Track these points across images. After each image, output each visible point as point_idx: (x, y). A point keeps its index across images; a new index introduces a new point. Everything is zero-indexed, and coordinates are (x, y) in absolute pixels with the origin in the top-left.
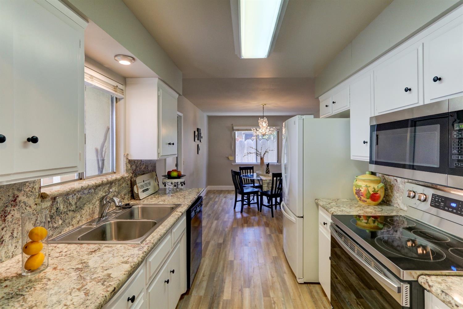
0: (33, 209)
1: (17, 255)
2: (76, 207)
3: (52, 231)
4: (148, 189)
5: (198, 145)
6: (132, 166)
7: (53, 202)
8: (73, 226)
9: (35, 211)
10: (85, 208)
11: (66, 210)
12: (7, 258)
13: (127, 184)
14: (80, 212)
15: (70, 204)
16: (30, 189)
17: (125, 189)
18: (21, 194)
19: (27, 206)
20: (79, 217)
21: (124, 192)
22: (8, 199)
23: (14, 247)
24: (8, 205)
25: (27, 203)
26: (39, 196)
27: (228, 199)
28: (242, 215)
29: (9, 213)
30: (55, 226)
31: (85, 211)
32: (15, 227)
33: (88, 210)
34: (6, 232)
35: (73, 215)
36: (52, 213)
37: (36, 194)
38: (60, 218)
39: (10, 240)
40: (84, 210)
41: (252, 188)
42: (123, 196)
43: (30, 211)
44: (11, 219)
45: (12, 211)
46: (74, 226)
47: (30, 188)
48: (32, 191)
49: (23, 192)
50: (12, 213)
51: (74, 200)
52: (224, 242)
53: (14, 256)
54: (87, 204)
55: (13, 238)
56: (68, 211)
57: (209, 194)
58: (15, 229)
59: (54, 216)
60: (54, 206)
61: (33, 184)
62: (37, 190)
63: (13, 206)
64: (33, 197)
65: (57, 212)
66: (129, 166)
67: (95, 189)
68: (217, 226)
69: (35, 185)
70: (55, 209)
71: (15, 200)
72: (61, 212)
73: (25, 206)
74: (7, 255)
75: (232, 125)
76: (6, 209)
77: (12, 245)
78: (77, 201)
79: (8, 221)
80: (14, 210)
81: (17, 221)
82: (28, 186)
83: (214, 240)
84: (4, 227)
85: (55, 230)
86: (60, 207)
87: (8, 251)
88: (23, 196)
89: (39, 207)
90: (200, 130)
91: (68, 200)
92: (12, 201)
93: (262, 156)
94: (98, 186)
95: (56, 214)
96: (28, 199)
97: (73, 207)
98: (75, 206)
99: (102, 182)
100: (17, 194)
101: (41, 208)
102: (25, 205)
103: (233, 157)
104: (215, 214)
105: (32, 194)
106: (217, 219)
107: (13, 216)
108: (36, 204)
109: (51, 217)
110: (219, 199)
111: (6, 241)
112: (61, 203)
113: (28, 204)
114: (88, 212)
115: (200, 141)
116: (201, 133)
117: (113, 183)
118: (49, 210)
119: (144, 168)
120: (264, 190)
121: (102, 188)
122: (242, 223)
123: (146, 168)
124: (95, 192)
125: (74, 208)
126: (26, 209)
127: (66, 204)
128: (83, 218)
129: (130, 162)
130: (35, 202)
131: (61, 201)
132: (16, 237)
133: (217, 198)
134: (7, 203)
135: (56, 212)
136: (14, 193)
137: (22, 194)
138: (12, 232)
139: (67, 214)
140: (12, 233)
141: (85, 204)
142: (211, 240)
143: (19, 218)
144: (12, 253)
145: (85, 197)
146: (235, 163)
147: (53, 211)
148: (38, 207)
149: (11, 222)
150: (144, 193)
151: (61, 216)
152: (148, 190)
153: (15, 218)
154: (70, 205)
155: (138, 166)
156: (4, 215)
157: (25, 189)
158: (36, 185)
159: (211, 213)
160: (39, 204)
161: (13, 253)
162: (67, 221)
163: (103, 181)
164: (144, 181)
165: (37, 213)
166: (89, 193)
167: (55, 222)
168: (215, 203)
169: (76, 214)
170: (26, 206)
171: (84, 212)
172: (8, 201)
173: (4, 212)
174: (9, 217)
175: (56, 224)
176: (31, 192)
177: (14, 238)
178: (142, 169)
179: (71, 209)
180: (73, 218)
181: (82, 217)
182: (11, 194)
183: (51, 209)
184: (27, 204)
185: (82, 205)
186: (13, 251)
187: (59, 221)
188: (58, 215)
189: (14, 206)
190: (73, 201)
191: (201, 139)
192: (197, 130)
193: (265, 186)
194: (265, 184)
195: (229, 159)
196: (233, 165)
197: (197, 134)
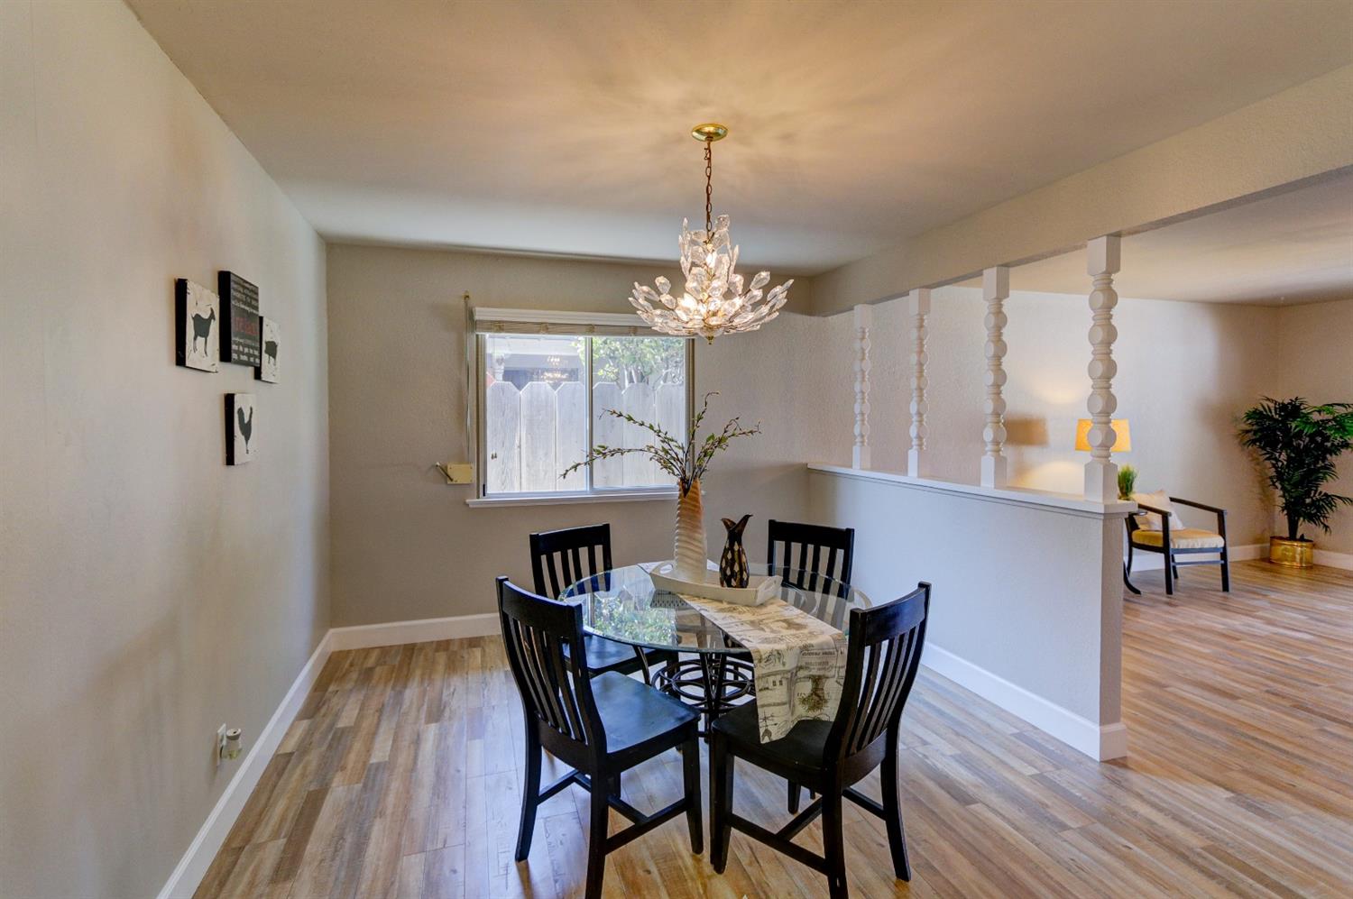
5: (229, 400)
90: (251, 292)
103: (473, 468)
115: (258, 375)
116: (261, 319)
120: (767, 732)
146: (482, 499)
168: (372, 783)
191: (265, 356)
192: (213, 282)
193: (775, 705)
194: (771, 686)
195: (452, 480)
196: (471, 506)
197: (212, 316)
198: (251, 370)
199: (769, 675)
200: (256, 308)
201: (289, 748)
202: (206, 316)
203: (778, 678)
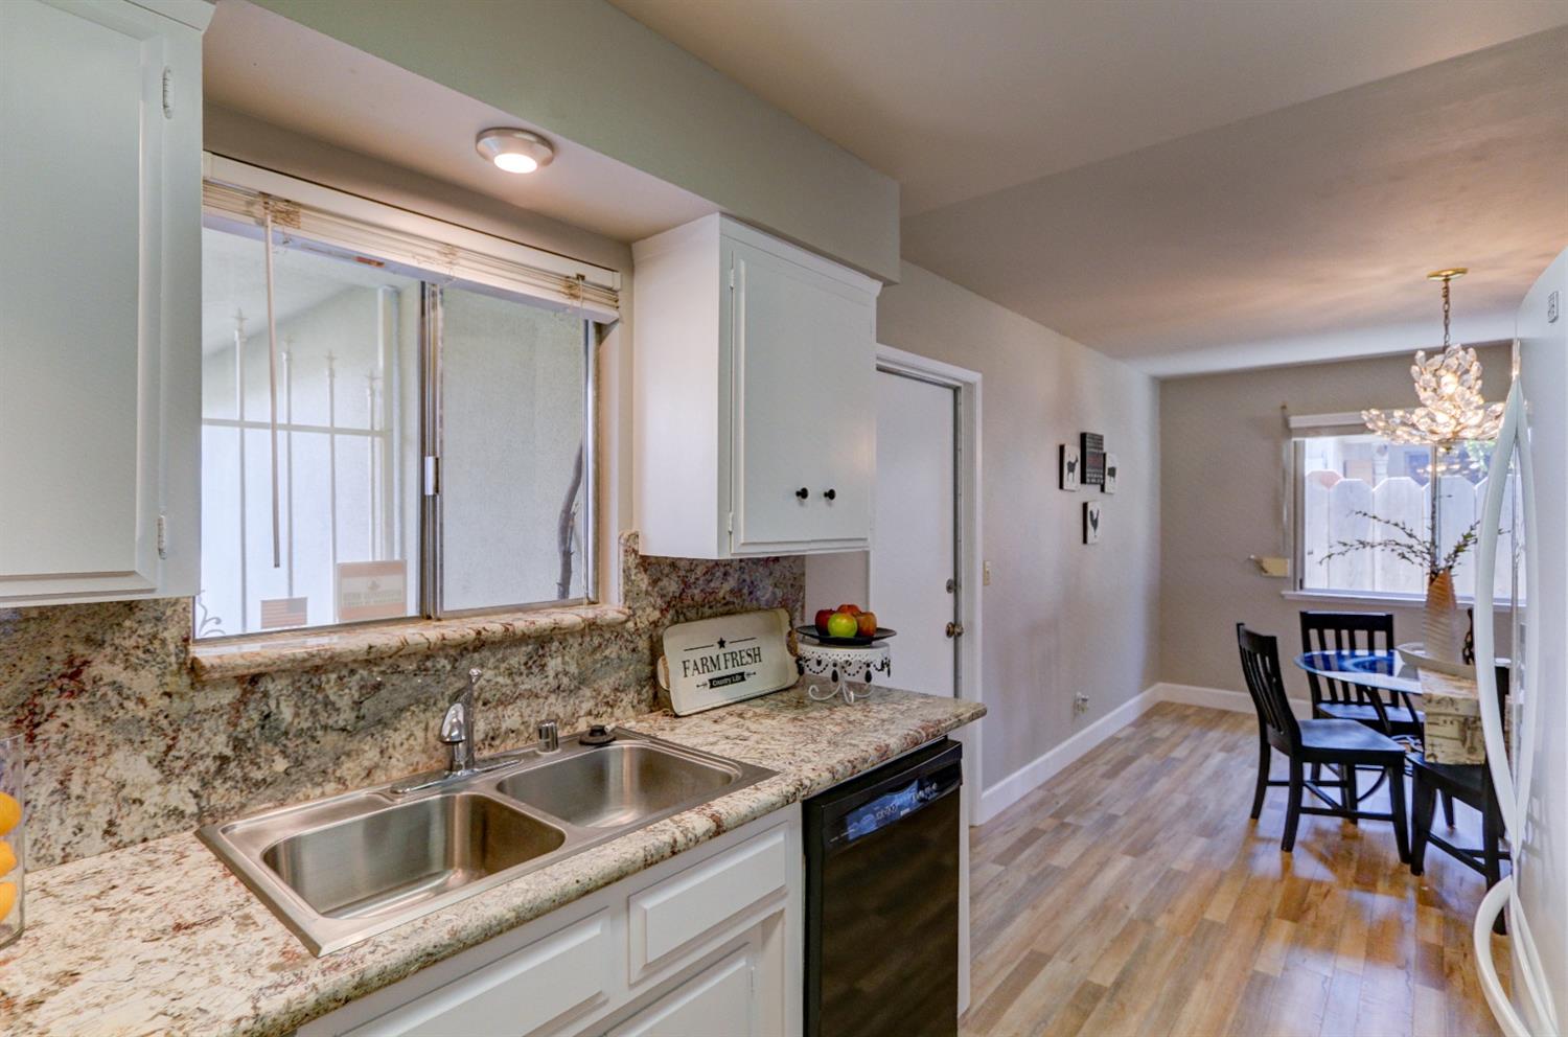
0: (157, 711)
1: (84, 857)
2: (357, 717)
3: (242, 791)
4: (742, 674)
5: (1085, 506)
6: (659, 579)
7: (245, 692)
8: (344, 784)
9: (161, 717)
10: (403, 723)
11: (309, 724)
12: (42, 862)
13: (634, 650)
14: (377, 736)
15: (326, 705)
16: (140, 640)
17: (620, 667)
18: (101, 656)
19: (128, 698)
20: (371, 755)
21: (613, 679)
22: (48, 670)
23: (71, 830)
24: (46, 687)
25: (130, 689)
26: (180, 669)
27: (1240, 759)
28: (1287, 866)
29: (50, 715)
30: (258, 775)
31: (404, 736)
32: (73, 764)
33: (420, 734)
34: (35, 775)
35: (343, 747)
36: (239, 729)
37: (168, 660)
38: (277, 749)
39: (54, 803)
40: (396, 730)
41: (1371, 731)
42: (606, 691)
43: (141, 714)
44: (61, 736)
45: (63, 708)
46: (348, 783)
47: (139, 636)
48: (150, 647)
49: (109, 650)
50: (64, 715)
51: (347, 691)
52: (1118, 984)
53: (70, 859)
54: (414, 712)
55: (69, 798)
56: (316, 730)
57: (1155, 718)
58: (77, 772)
59: (250, 741)
60: (252, 705)
61: (156, 625)
62: (172, 648)
63: (66, 694)
64: (156, 669)
65: (263, 727)
66: (643, 581)
67: (456, 660)
68: (1121, 888)
69: (161, 628)
70: (256, 716)
71: (78, 672)
72: (283, 729)
73: (116, 697)
74: (43, 851)
75: (1284, 407)
76: (37, 701)
77: (62, 822)
78: (361, 695)
79: (45, 741)
80: (72, 708)
81: (84, 744)
82: (134, 632)
83: (1070, 957)
84: (30, 761)
85: (253, 790)
86: (281, 713)
87: (44, 840)
88: (111, 662)
89: (179, 707)
90: (1099, 440)
91: (320, 688)
92: (63, 676)
93: (1442, 564)
94: (471, 648)
95: (262, 734)
96: (130, 673)
97: (346, 717)
98: (354, 714)
99: (479, 633)
100: (83, 656)
101: (191, 710)
102: (120, 694)
103: (1289, 562)
104: (1142, 821)
105: (150, 658)
106: (1139, 849)
107: (66, 725)
108: (169, 695)
109: (238, 744)
110: (1192, 751)
111: (39, 808)
112: (283, 698)
113: (129, 692)
114: (421, 740)
115: (1103, 490)
116: (1104, 455)
117: (551, 640)
118: (225, 717)
119: (731, 591)
121: (494, 655)
122: (1269, 913)
123: (745, 591)
124: (454, 668)
125: (345, 720)
126: (123, 708)
127: (307, 703)
128: (393, 761)
129: (646, 563)
130: (162, 685)
131: (285, 692)
132: (78, 797)
133: (1179, 749)
134: (40, 681)
135: (258, 730)
136: (72, 650)
137: (105, 656)
138: (62, 778)
139: (313, 738)
140: (61, 783)
141: (401, 710)
142: (1057, 955)
143: (94, 735)
144: (63, 849)
145: (403, 685)
146: (1299, 592)
147: (245, 724)
148: (175, 705)
149: (60, 747)
150: (714, 689)
151: (285, 742)
152: (743, 679)
153: (77, 734)
154: (329, 707)
155: (692, 580)
156: (31, 721)
157: (117, 642)
158: (166, 629)
159: (1121, 814)
160: (182, 696)
161: (68, 850)
162: (312, 764)
163: (484, 633)
164: (722, 644)
165: (171, 724)
166: (426, 670)
167: (253, 763)
168: (1167, 764)
169: (360, 742)
170: (125, 699)
171: (396, 737)
172: (45, 677)
173: (30, 711)
174: (50, 729)
175: (259, 768)
176: (147, 651)
177: (73, 799)
178: (721, 595)
179: (331, 722)
180: (343, 758)
181: (386, 755)
182: (58, 653)
183: (240, 717)
184: (126, 692)
185: (389, 714)
186: (70, 843)
187: (273, 761)
188: (268, 740)
189: (72, 692)
190: (340, 696)
191: (1107, 477)
192: (1077, 440)
193: (1443, 737)
194: (1441, 723)
195: (1266, 572)
196: (1287, 597)
197: (1077, 461)
198: (1099, 487)
199: (1440, 714)
200: (1102, 449)
201: (1121, 735)
202: (1073, 461)
203: (1450, 718)
